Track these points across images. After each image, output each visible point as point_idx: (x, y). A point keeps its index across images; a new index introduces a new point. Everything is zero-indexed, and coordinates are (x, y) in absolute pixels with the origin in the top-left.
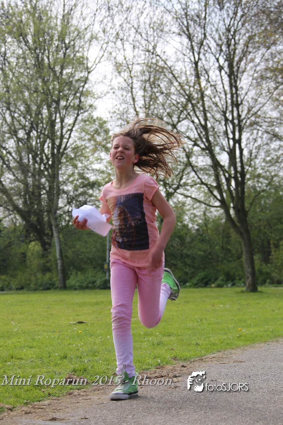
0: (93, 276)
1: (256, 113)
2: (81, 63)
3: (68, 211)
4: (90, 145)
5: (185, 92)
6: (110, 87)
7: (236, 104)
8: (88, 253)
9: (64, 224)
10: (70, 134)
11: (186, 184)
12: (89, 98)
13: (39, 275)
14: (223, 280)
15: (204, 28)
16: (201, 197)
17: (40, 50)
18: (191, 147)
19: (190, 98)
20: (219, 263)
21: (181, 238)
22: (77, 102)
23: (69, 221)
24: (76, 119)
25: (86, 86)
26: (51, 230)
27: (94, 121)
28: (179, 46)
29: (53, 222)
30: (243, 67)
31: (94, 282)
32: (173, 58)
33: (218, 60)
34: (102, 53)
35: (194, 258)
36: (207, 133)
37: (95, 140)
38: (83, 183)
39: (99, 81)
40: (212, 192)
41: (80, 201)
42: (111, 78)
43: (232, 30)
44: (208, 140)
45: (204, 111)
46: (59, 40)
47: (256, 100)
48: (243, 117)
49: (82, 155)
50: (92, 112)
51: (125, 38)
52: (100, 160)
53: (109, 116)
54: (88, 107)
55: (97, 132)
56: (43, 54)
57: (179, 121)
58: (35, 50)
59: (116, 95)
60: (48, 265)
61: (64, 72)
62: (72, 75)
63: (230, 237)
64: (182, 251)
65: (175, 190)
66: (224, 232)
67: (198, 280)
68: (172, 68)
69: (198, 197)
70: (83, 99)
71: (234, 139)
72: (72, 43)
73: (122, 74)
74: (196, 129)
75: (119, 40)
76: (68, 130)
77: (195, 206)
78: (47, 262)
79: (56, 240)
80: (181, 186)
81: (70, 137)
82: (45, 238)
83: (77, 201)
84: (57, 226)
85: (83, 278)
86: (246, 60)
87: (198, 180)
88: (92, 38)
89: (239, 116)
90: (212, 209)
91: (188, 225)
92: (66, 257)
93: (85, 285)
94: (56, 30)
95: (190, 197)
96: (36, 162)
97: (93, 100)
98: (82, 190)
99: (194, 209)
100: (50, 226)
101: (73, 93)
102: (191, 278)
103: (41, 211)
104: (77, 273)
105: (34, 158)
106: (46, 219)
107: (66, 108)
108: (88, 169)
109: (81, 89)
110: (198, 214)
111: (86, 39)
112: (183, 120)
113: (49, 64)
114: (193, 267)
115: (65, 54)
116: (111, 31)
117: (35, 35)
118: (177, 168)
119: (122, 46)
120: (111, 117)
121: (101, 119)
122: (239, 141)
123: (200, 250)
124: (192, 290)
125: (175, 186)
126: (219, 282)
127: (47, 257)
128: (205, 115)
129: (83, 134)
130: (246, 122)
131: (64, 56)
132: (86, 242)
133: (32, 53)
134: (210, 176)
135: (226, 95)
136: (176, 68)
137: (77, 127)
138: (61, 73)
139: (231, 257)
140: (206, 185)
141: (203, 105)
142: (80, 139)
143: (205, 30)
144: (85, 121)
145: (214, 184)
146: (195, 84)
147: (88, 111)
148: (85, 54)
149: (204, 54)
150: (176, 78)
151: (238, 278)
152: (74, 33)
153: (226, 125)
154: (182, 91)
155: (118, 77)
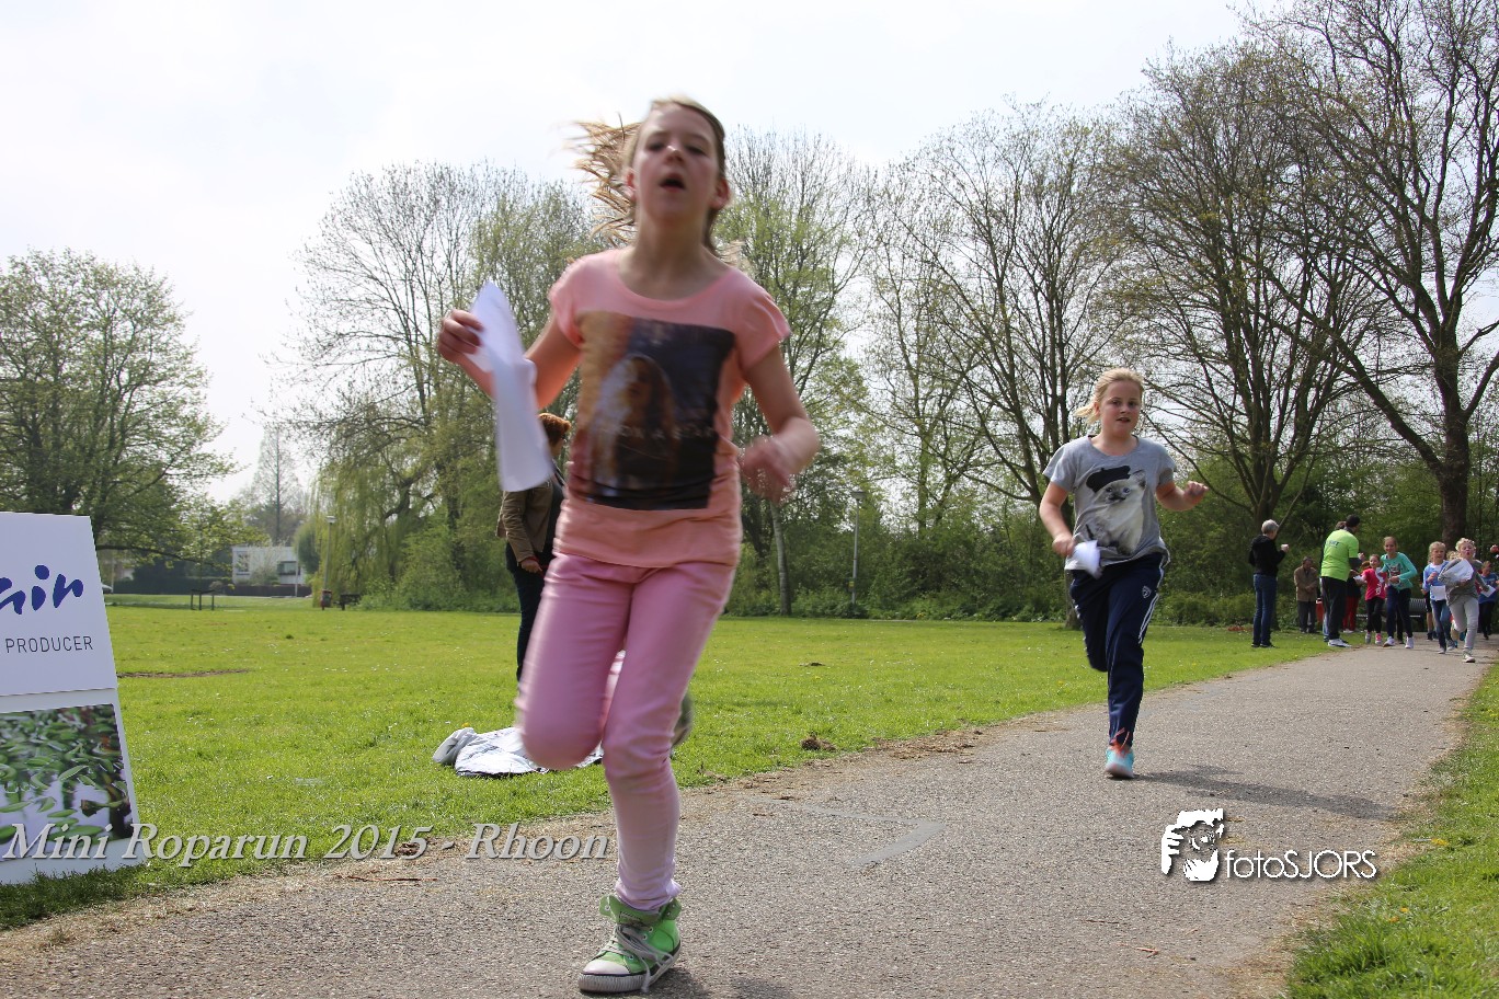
0: (831, 598)
1: (1088, 359)
2: (826, 278)
3: (797, 499)
4: (834, 400)
5: (981, 324)
6: (866, 314)
7: (1060, 345)
8: (826, 562)
9: (789, 518)
10: (804, 383)
11: (977, 463)
12: (835, 329)
13: (753, 594)
14: (1030, 611)
15: (1013, 230)
16: (1001, 483)
17: (765, 258)
18: (987, 406)
19: (987, 332)
20: (1025, 585)
21: (967, 544)
22: (815, 335)
23: (798, 514)
24: (813, 361)
25: (831, 312)
26: (772, 526)
27: (841, 363)
28: (972, 254)
29: (774, 514)
30: (1070, 289)
31: (833, 607)
32: (963, 271)
33: (1032, 277)
34: (855, 264)
35: (986, 577)
36: (1013, 386)
37: (841, 393)
38: (821, 456)
39: (850, 305)
40: (1018, 476)
41: (815, 484)
42: (869, 300)
43: (1055, 233)
44: (1014, 396)
45: (1011, 353)
46: (792, 244)
47: (1089, 340)
48: (1069, 363)
49: (821, 415)
50: (838, 351)
51: (892, 241)
52: (846, 423)
53: (864, 356)
54: (832, 345)
55: (844, 382)
56: (768, 264)
57: (970, 368)
58: (758, 257)
59: (876, 326)
60: (765, 578)
61: (799, 291)
62: (811, 295)
63: (1043, 545)
64: (968, 564)
65: (962, 471)
66: (1033, 537)
67: (992, 610)
68: (963, 287)
69: (996, 483)
70: (824, 331)
71: (1054, 395)
72: (813, 249)
73: (885, 296)
74: (997, 379)
75: (882, 244)
76: (802, 377)
77: (991, 497)
78: (764, 574)
79: (777, 541)
80: (971, 466)
81: (803, 388)
82: (762, 538)
83: (810, 484)
84: (780, 520)
85: (817, 600)
86: (1075, 278)
87: (998, 458)
88: (842, 241)
89: (1064, 361)
90: (1017, 502)
91: (978, 526)
92: (793, 567)
93: (819, 611)
94: (788, 228)
95: (985, 482)
96: (752, 424)
97: (841, 333)
98: (818, 467)
99: (989, 501)
100: (770, 520)
101: (811, 322)
102: (980, 606)
103: (757, 497)
104: (807, 593)
105: (748, 418)
106: (763, 509)
107: (800, 344)
108: (829, 437)
109: (822, 317)
110: (996, 509)
111: (833, 244)
112: (975, 366)
113: (777, 279)
114: (985, 590)
115: (800, 265)
116: (871, 232)
117: (757, 237)
118: (965, 439)
119: (886, 255)
120: (868, 358)
121: (850, 363)
122: (1062, 401)
123: (995, 564)
124: (982, 623)
125: (960, 465)
126: (1023, 613)
127: (764, 566)
128: (1012, 359)
129: (823, 384)
130: (1074, 370)
131: (800, 268)
132: (822, 546)
133: (751, 263)
134: (1015, 451)
135: (1043, 329)
136: (969, 287)
137: (814, 372)
138: (794, 292)
139: (1043, 576)
140: (1009, 465)
141: (1009, 345)
142: (819, 390)
143: (1013, 232)
144: (827, 364)
145: (1022, 464)
146: (995, 313)
147: (831, 349)
148: (831, 266)
149: (1011, 269)
150: (968, 302)
151: (1053, 609)
152: (815, 234)
153: (1042, 374)
154: (977, 323)
155: (880, 300)
